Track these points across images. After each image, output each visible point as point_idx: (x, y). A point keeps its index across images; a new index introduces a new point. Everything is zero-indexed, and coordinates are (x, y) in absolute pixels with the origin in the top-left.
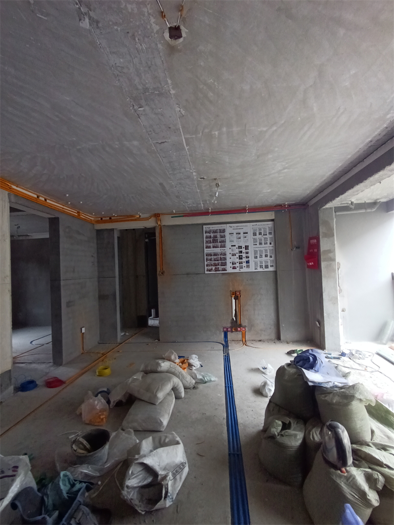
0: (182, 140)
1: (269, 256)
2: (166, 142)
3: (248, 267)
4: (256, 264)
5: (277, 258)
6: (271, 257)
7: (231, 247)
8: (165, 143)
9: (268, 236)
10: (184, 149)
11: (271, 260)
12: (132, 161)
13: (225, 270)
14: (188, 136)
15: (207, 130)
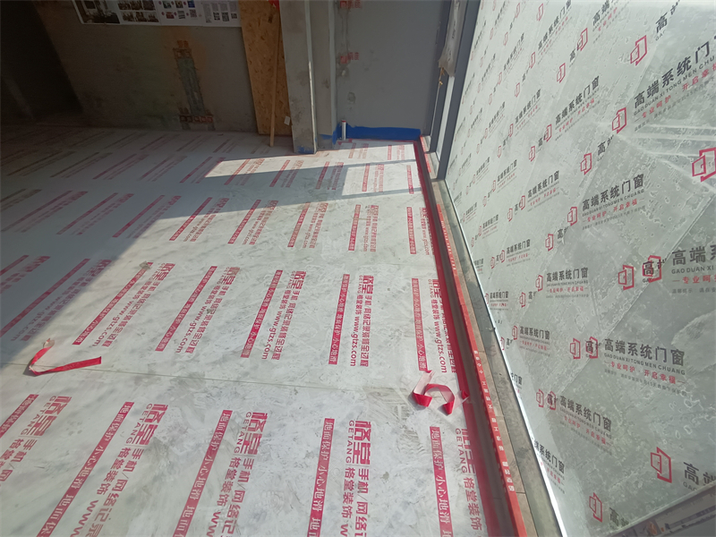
3: (193, 14)
4: (206, 9)
11: (230, 3)
13: (154, 19)
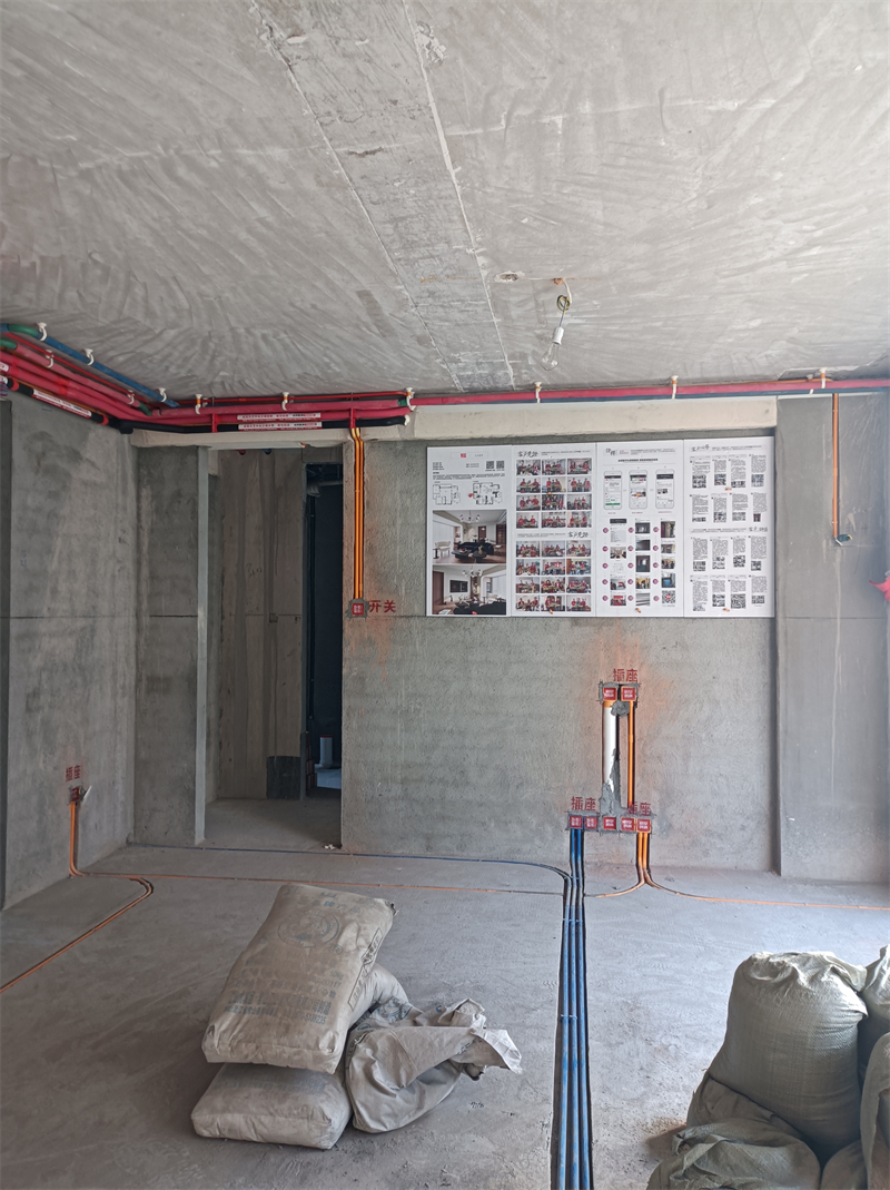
0: (439, 146)
1: (748, 563)
2: (380, 150)
3: (669, 598)
4: (699, 589)
5: (780, 571)
6: (757, 566)
7: (609, 526)
8: (378, 154)
9: (749, 490)
10: (445, 174)
11: (755, 580)
12: (263, 213)
13: (583, 607)
14: (457, 131)
15: (522, 111)
